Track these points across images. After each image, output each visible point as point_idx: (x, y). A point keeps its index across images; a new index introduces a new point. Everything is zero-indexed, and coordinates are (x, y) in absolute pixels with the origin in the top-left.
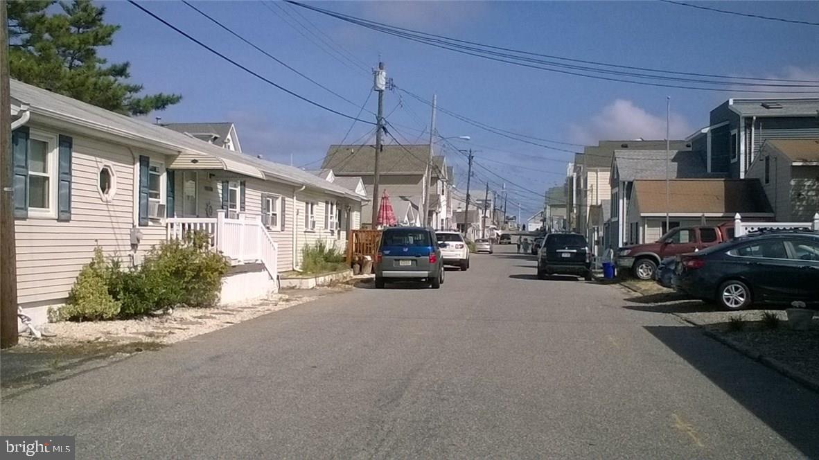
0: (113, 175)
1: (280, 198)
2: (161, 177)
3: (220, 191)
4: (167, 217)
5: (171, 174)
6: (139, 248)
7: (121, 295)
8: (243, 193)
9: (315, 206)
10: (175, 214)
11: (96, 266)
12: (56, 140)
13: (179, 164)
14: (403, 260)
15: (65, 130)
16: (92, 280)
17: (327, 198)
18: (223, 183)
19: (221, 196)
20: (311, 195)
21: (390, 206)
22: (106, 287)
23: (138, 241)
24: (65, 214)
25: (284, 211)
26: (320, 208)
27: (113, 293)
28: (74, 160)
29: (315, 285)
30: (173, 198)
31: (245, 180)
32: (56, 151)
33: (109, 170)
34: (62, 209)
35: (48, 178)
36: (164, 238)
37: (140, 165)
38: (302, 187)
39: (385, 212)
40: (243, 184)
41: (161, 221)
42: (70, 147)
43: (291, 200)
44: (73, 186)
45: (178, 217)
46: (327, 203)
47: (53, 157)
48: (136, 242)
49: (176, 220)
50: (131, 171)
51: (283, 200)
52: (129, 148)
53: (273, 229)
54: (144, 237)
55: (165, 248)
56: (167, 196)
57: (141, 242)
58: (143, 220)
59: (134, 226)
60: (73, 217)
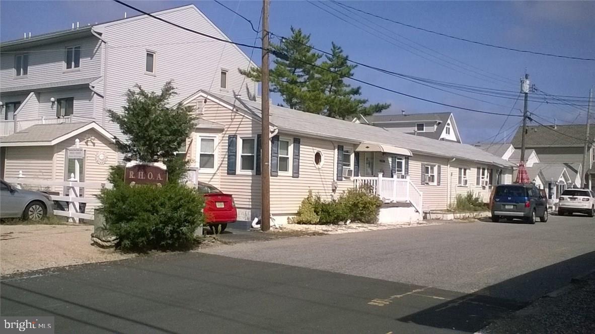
0: (322, 156)
1: (437, 166)
2: (351, 156)
3: (390, 162)
4: (354, 176)
5: (357, 155)
6: (337, 191)
7: (320, 213)
8: (407, 164)
9: (467, 171)
10: (360, 174)
11: (309, 199)
12: (292, 141)
13: (360, 149)
14: (508, 205)
15: (297, 136)
16: (307, 205)
17: (479, 166)
18: (392, 157)
19: (391, 165)
20: (463, 164)
21: (525, 171)
22: (313, 209)
23: (336, 188)
24: (296, 174)
25: (440, 173)
26: (472, 172)
27: (317, 213)
28: (301, 149)
30: (358, 166)
32: (292, 145)
33: (320, 153)
34: (294, 172)
35: (288, 158)
36: (353, 187)
37: (338, 150)
38: (453, 159)
39: (521, 175)
40: (407, 158)
41: (351, 178)
42: (299, 143)
43: (446, 167)
44: (300, 161)
45: (361, 176)
46: (479, 169)
47: (291, 148)
48: (334, 189)
49: (360, 178)
50: (333, 153)
51: (439, 167)
52: (332, 142)
53: (431, 183)
54: (339, 186)
56: (355, 165)
57: (338, 189)
58: (339, 178)
59: (334, 181)
60: (300, 176)
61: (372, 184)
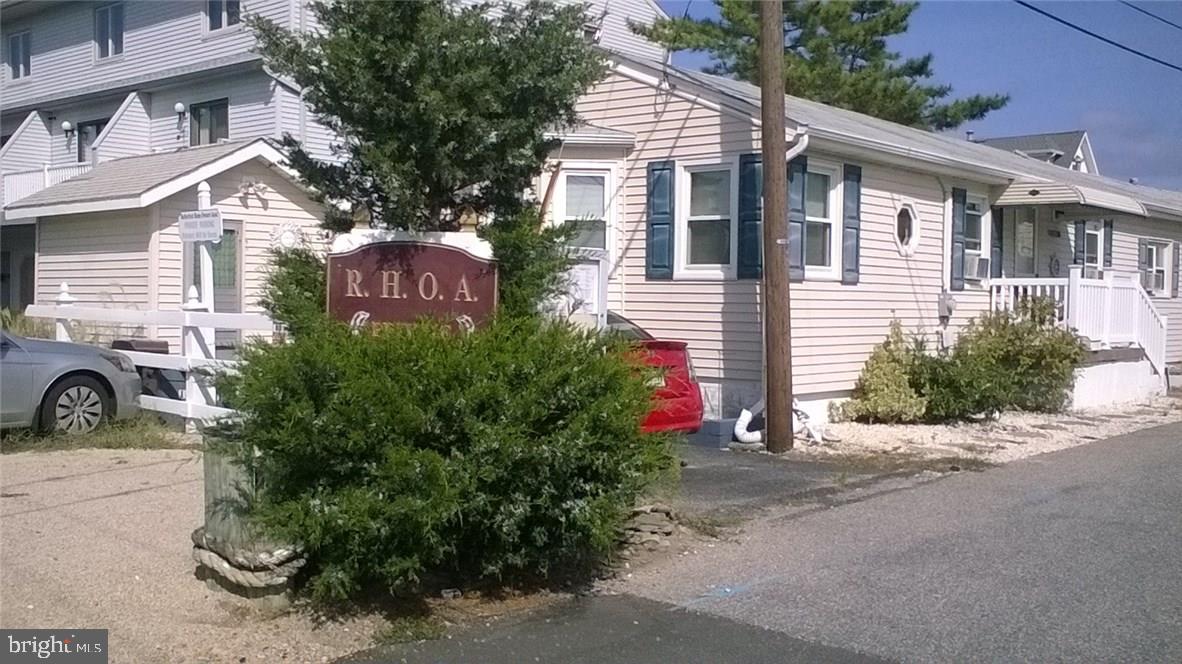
0: (915, 217)
1: (1171, 245)
2: (983, 219)
3: (1072, 237)
4: (991, 277)
5: (999, 214)
6: (951, 322)
7: (926, 389)
8: (1108, 239)
10: (1003, 272)
11: (892, 346)
12: (840, 172)
13: (1010, 197)
15: (850, 157)
16: (887, 367)
18: (1076, 223)
19: (1073, 244)
22: (906, 377)
23: (950, 312)
24: (851, 273)
27: (915, 385)
28: (862, 199)
30: (1001, 248)
31: (1110, 218)
32: (840, 187)
33: (910, 211)
34: (847, 266)
35: (829, 225)
36: (987, 307)
37: (954, 202)
40: (1109, 225)
41: (982, 283)
42: (859, 180)
44: (862, 234)
45: (1007, 277)
48: (947, 314)
49: (1004, 281)
50: (941, 211)
51: (1176, 248)
52: (937, 177)
53: (1159, 294)
54: (959, 307)
55: (988, 323)
56: (993, 246)
57: (954, 314)
58: (959, 281)
59: (944, 291)
60: (862, 278)
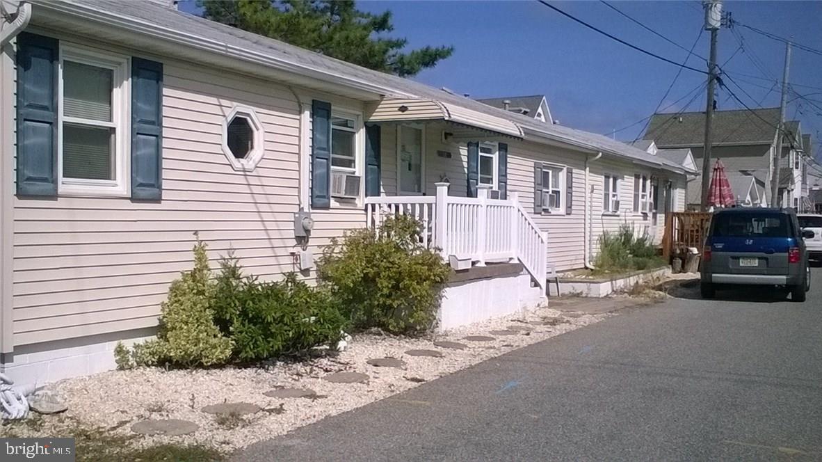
0: (258, 129)
1: (565, 169)
2: (356, 136)
3: (465, 159)
4: (366, 196)
5: (374, 132)
6: (311, 242)
7: (235, 326)
8: (503, 162)
9: (619, 182)
10: (382, 190)
11: (197, 277)
12: (127, 67)
13: (382, 114)
14: (745, 258)
16: (188, 301)
17: (637, 171)
18: (469, 145)
19: (465, 165)
20: (612, 166)
21: (726, 180)
22: (210, 312)
23: (308, 231)
24: (147, 189)
25: (571, 188)
26: (626, 185)
27: (221, 322)
28: (165, 101)
29: (610, 291)
30: (379, 166)
31: (505, 143)
32: (127, 84)
33: (248, 119)
34: (140, 181)
35: (113, 130)
36: (364, 226)
37: (312, 115)
38: (598, 154)
39: (718, 188)
40: (503, 148)
41: (355, 201)
42: (159, 79)
43: (583, 172)
44: (165, 143)
45: (388, 194)
46: (637, 177)
47: (122, 95)
48: (303, 234)
49: (383, 199)
50: (296, 124)
51: (570, 172)
52: (290, 87)
53: (553, 211)
54: (319, 226)
55: (353, 243)
56: (367, 164)
57: (313, 234)
58: (320, 200)
59: (301, 209)
60: (165, 195)
61: (417, 218)
